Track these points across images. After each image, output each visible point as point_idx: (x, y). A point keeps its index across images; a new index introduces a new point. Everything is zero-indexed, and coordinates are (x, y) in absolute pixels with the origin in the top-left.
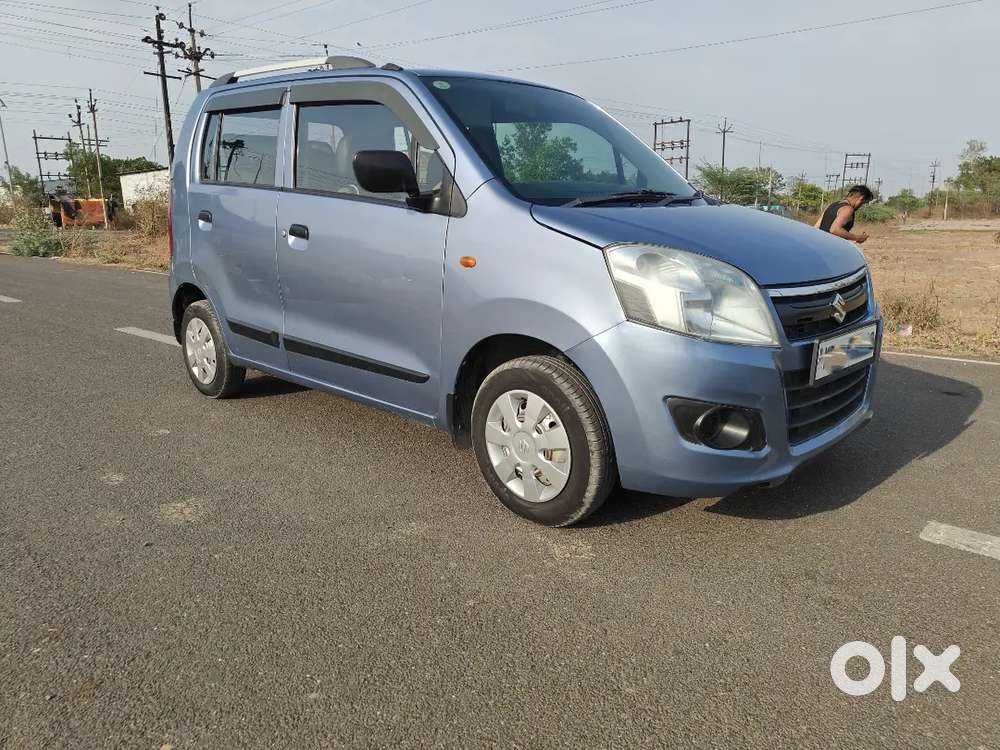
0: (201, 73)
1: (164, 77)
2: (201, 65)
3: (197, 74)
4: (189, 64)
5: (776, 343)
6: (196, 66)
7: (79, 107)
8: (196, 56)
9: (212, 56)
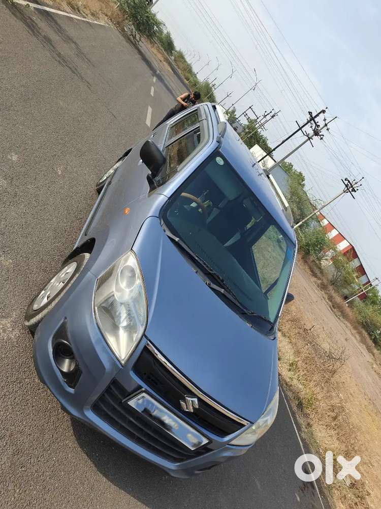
0: (311, 140)
1: (300, 129)
2: (315, 137)
3: (309, 138)
4: (311, 132)
5: (123, 362)
6: (313, 136)
7: (271, 112)
8: (316, 133)
9: (321, 139)
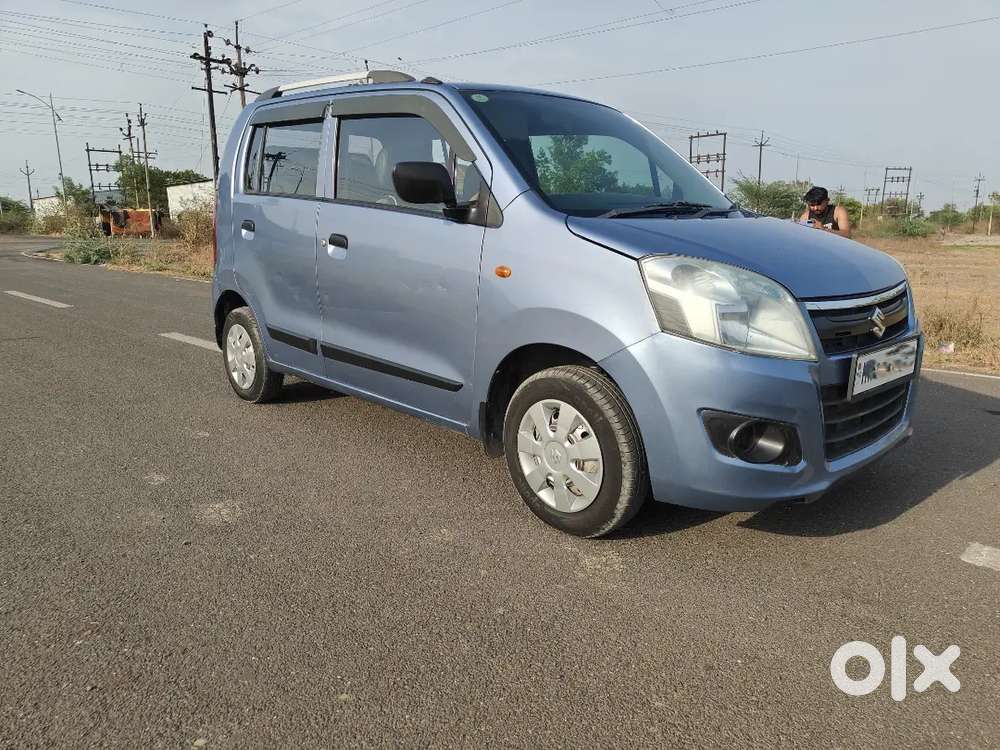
0: (246, 88)
1: (210, 92)
3: (242, 89)
5: (813, 357)
6: (242, 81)
7: (129, 121)
8: (241, 72)
9: (257, 72)
